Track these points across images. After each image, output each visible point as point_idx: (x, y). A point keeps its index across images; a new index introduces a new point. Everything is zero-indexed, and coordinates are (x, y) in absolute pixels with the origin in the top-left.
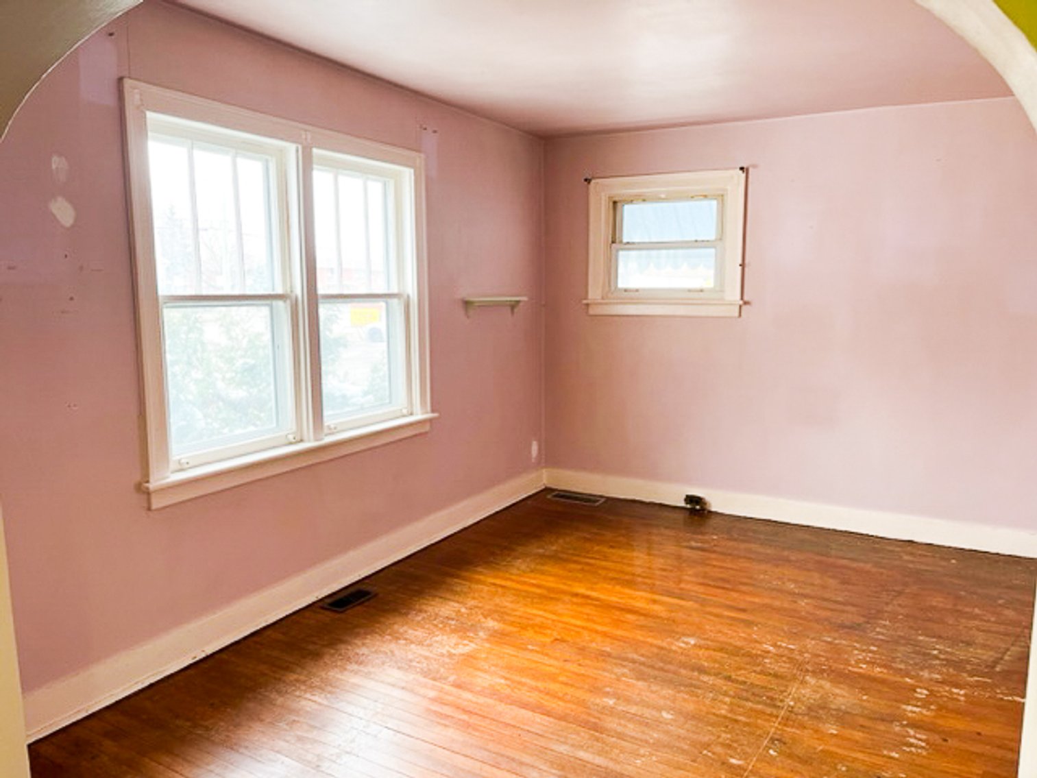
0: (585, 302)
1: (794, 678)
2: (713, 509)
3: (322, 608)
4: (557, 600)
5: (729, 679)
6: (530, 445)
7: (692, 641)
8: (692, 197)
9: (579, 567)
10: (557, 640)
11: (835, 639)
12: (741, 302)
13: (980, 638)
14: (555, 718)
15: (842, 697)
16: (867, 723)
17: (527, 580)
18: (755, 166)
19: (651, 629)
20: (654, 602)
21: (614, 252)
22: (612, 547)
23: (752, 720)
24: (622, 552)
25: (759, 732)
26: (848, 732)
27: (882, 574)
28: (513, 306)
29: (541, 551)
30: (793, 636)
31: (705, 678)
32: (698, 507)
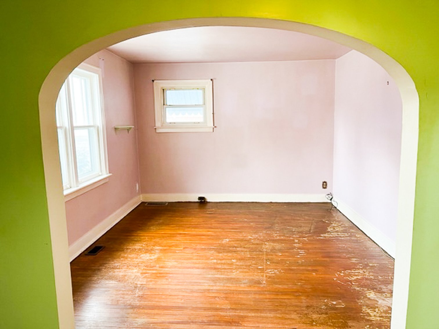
0: (155, 127)
1: (262, 244)
2: (208, 201)
3: (86, 255)
4: (176, 236)
5: (244, 248)
6: (136, 186)
7: (228, 240)
8: (193, 89)
9: (175, 225)
10: (184, 248)
11: (266, 232)
12: (214, 127)
13: (303, 225)
14: (202, 269)
15: (278, 246)
16: (287, 250)
17: (159, 232)
18: (215, 79)
19: (213, 239)
20: (208, 231)
21: (164, 108)
22: (182, 217)
23: (258, 257)
24: (186, 219)
25: (262, 259)
26: (284, 254)
27: (268, 213)
28: (128, 130)
29: (157, 223)
30: (255, 233)
31: (238, 249)
32: (203, 201)
